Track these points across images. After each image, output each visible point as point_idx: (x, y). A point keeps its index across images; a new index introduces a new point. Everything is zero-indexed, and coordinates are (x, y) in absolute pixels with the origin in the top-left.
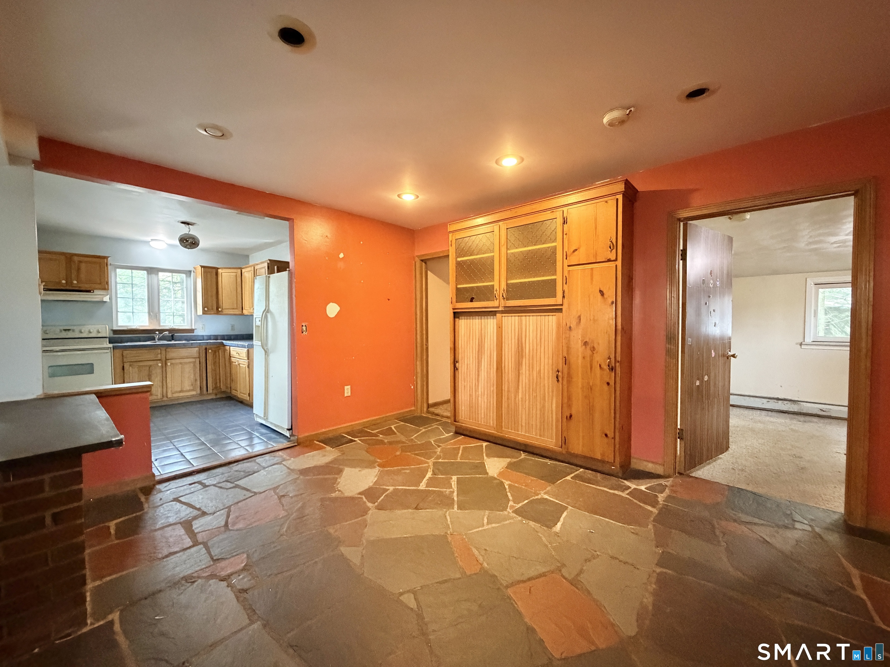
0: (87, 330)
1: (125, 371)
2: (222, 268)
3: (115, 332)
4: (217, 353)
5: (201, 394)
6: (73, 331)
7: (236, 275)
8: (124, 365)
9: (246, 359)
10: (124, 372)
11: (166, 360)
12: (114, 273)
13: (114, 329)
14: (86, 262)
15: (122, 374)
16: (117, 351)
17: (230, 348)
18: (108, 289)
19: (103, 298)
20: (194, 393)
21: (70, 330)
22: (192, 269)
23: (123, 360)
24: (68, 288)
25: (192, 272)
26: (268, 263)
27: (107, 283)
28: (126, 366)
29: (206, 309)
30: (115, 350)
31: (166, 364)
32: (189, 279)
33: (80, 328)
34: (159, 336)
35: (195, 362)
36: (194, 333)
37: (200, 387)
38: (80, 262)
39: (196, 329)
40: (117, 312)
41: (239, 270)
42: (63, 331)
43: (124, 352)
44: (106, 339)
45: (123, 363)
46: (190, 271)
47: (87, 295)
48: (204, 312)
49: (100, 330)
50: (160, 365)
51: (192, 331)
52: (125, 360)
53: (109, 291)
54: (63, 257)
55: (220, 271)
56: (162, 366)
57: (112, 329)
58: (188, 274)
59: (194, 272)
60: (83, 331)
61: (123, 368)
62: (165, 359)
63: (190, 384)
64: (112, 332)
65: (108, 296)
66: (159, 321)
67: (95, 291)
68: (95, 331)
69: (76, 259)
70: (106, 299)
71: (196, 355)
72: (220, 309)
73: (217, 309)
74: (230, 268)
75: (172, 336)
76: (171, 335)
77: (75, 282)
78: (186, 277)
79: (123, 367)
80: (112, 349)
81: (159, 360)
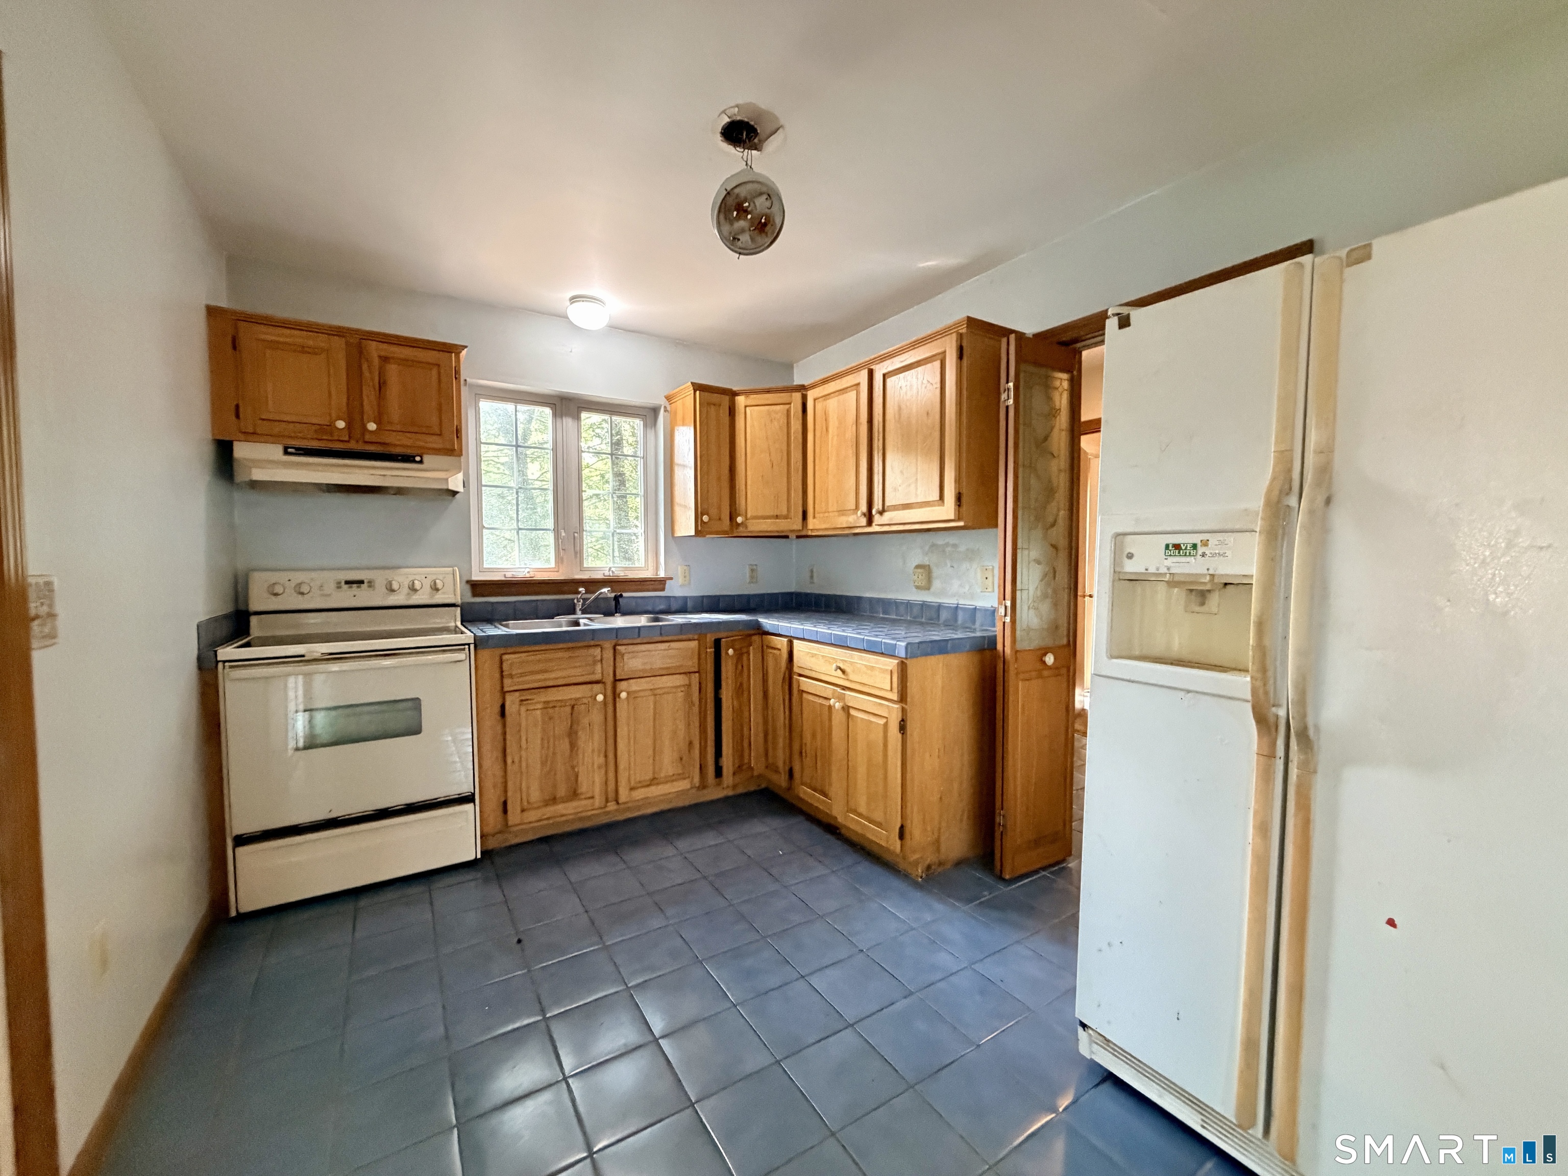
0: (406, 583)
1: (509, 719)
2: (747, 393)
3: (477, 587)
4: (745, 658)
5: (703, 786)
6: (371, 584)
7: (788, 411)
8: (504, 699)
9: (894, 696)
10: (504, 726)
11: (616, 681)
12: (473, 411)
13: (474, 578)
14: (405, 362)
15: (499, 728)
16: (485, 654)
17: (791, 644)
18: (460, 455)
19: (447, 480)
20: (684, 785)
21: (362, 582)
22: (662, 402)
23: (502, 687)
24: (353, 446)
25: (662, 410)
26: (960, 336)
27: (458, 431)
28: (511, 701)
29: (705, 518)
30: (479, 652)
31: (615, 695)
32: (651, 434)
33: (388, 574)
34: (585, 600)
35: (689, 685)
36: (663, 590)
37: (701, 765)
38: (385, 359)
39: (671, 579)
40: (481, 527)
41: (797, 396)
42: (346, 587)
43: (505, 657)
44: (453, 608)
45: (503, 693)
46: (655, 411)
47: (404, 469)
48: (701, 530)
49: (439, 584)
50: (600, 698)
51: (659, 583)
52: (508, 684)
53: (463, 459)
54: (338, 343)
55: (741, 400)
56: (605, 702)
57: (469, 579)
58: (650, 421)
59: (666, 411)
60: (395, 586)
61: (503, 713)
62: (611, 678)
63: (676, 756)
64: (468, 588)
65: (460, 476)
66: (578, 554)
67: (426, 458)
68: (427, 588)
69: (374, 349)
70: (455, 482)
71: (692, 664)
72: (739, 520)
73: (732, 518)
74: (768, 391)
75: (616, 599)
76: (613, 595)
77: (372, 426)
78: (645, 426)
79: (503, 707)
80: (472, 647)
81: (597, 682)
